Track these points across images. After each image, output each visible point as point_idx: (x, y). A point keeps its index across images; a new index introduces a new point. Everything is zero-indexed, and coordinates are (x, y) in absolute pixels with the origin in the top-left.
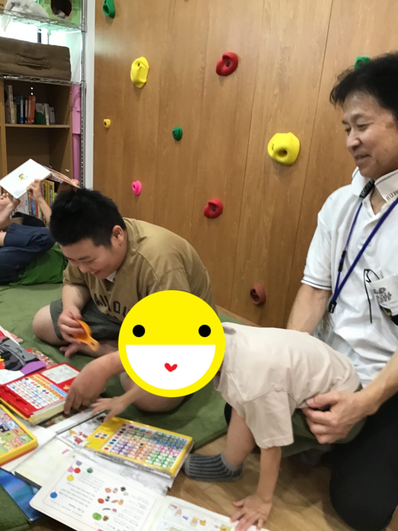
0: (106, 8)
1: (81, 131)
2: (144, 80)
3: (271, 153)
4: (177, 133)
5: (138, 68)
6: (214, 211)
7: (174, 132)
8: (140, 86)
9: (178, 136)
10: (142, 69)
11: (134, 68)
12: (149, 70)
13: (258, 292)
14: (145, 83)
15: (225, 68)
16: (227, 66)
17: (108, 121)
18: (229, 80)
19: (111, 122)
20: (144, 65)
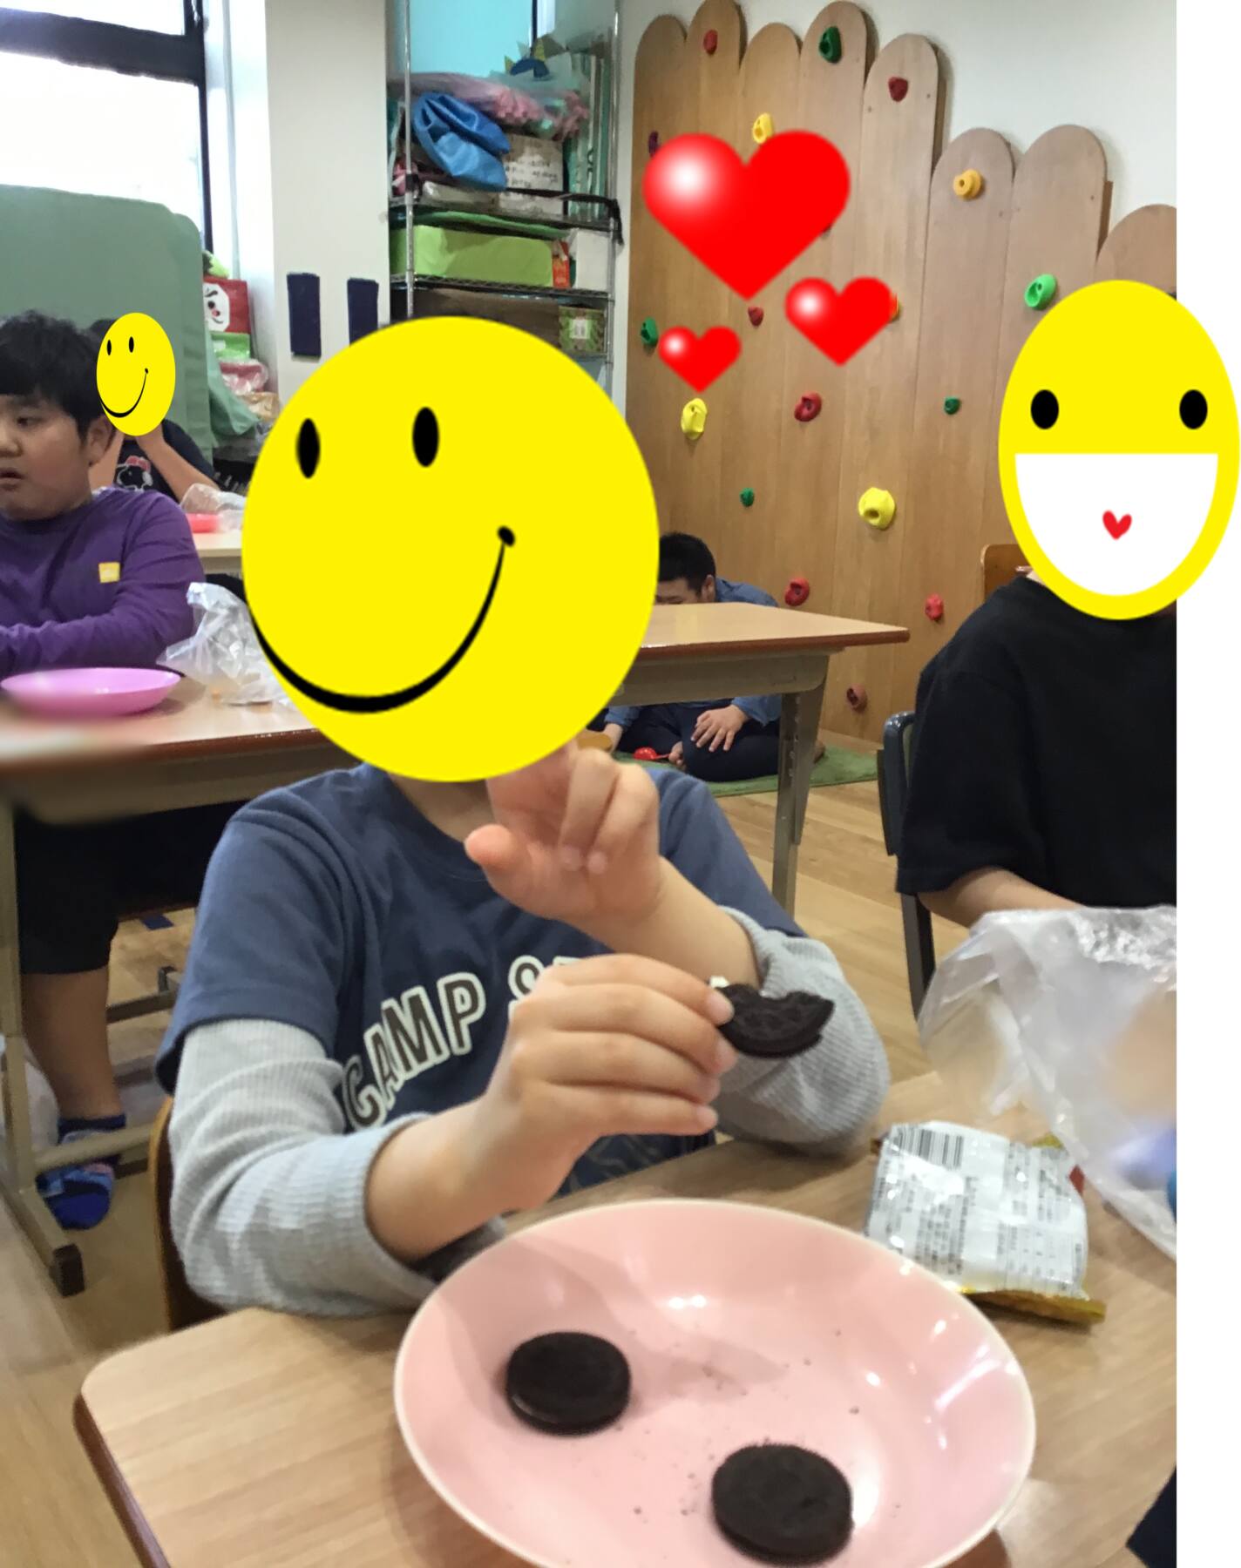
0: (645, 334)
2: (700, 430)
3: (862, 511)
4: (746, 497)
5: (692, 414)
6: (798, 594)
7: (742, 496)
8: (695, 438)
9: (748, 501)
10: (698, 416)
11: (687, 413)
12: (707, 416)
13: (857, 692)
14: (702, 434)
15: (805, 412)
16: (809, 408)
18: (811, 425)
20: (699, 408)
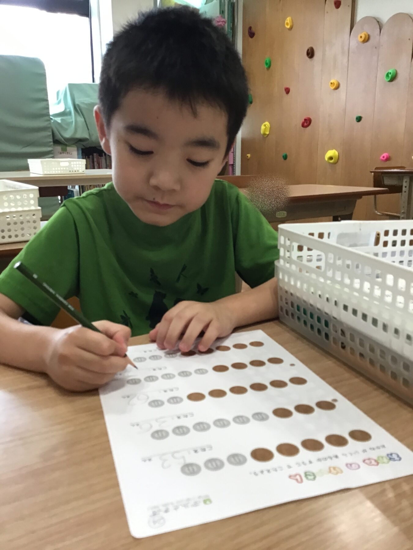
1: (234, 162)
2: (268, 133)
3: (326, 159)
4: (285, 156)
5: (264, 127)
7: (283, 156)
8: (266, 136)
9: (285, 158)
10: (267, 128)
11: (263, 127)
12: (270, 128)
14: (268, 135)
15: (305, 124)
16: (307, 123)
17: (249, 155)
18: (308, 129)
19: (251, 155)
20: (267, 125)
